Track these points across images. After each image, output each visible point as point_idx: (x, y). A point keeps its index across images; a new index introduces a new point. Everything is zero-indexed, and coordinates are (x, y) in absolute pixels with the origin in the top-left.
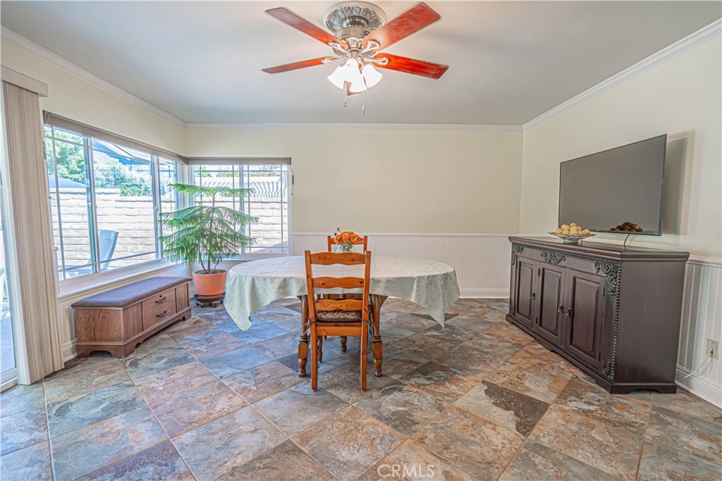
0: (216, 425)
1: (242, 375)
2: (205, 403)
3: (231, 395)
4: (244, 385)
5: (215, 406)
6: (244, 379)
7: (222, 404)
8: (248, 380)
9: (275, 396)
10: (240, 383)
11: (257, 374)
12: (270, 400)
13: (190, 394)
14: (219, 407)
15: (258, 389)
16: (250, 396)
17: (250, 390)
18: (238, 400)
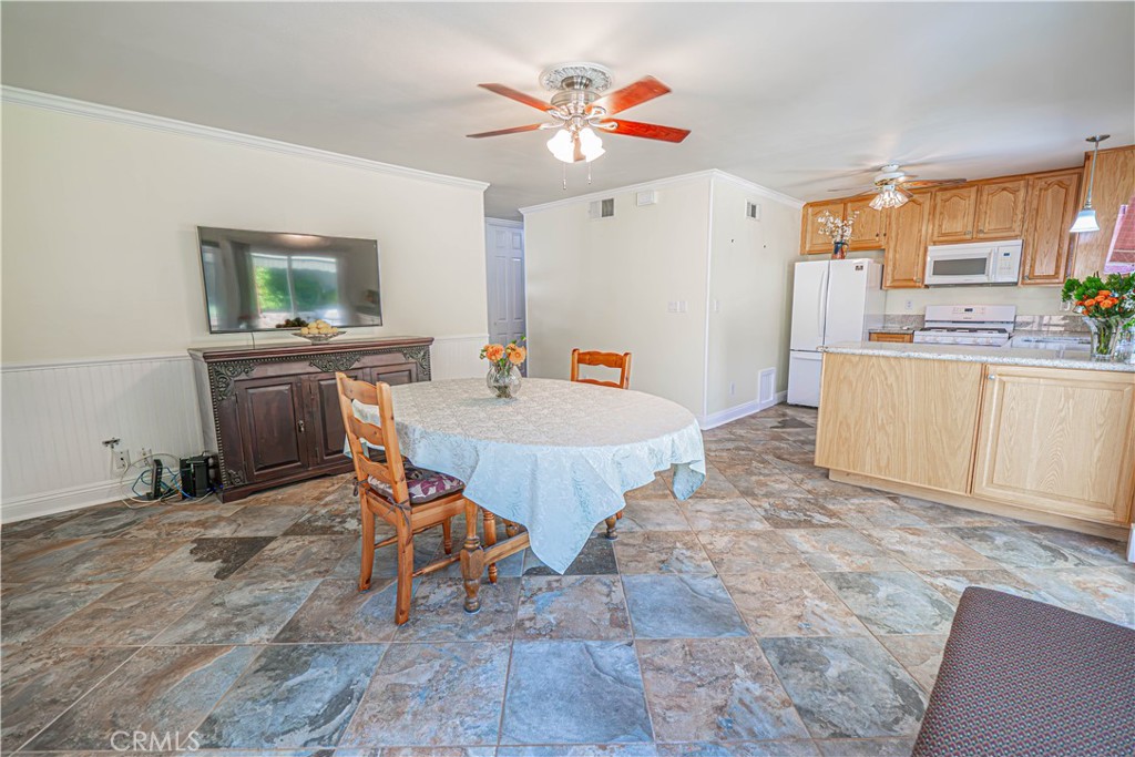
0: (731, 525)
1: (684, 568)
2: (740, 548)
3: (709, 547)
4: (688, 553)
5: (730, 542)
6: (685, 561)
7: (721, 542)
8: (681, 557)
9: (663, 529)
10: (692, 557)
11: (663, 562)
12: (670, 528)
13: (761, 567)
14: (726, 539)
15: (675, 543)
16: (687, 538)
17: (684, 544)
18: (704, 539)
